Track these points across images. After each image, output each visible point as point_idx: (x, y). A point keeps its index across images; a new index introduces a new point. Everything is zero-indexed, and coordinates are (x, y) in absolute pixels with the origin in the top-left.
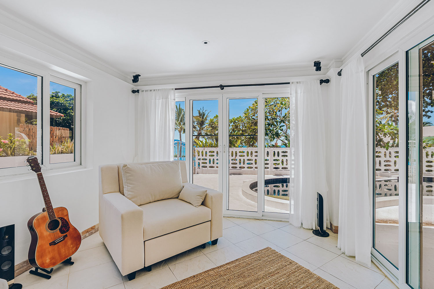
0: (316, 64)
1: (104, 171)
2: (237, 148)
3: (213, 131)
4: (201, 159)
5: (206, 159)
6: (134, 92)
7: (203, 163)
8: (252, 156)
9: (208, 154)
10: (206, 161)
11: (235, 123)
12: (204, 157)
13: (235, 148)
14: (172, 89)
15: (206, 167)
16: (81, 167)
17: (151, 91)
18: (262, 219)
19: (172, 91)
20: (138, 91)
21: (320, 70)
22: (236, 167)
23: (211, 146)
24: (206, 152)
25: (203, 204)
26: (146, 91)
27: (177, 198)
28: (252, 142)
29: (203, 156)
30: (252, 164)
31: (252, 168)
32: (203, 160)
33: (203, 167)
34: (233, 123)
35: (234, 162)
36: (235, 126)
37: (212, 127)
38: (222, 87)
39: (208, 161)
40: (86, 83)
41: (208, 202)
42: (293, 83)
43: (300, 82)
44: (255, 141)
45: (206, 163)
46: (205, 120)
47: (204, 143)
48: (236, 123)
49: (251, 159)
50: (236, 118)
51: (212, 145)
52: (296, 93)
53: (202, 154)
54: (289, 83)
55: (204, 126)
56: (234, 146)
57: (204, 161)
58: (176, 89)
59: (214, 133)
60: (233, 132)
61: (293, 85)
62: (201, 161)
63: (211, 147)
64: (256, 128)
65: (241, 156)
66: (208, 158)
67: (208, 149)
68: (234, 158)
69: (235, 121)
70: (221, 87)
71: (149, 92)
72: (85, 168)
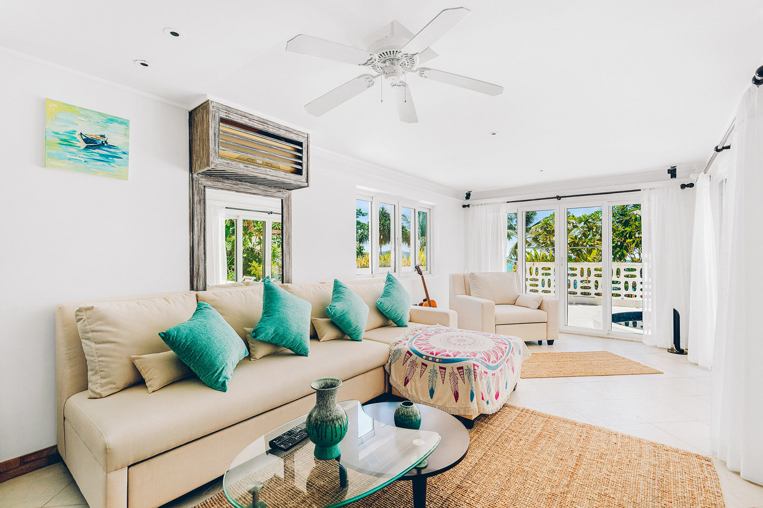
0: (670, 172)
1: (453, 278)
2: (590, 263)
3: (548, 237)
4: (529, 279)
5: (537, 280)
6: (464, 206)
7: (532, 285)
8: (618, 276)
9: (541, 271)
10: (536, 283)
11: (586, 224)
12: (534, 276)
13: (586, 263)
14: (504, 202)
15: (537, 291)
16: (430, 275)
17: (482, 205)
18: (608, 338)
19: (505, 204)
20: (468, 206)
21: (675, 177)
22: (589, 294)
23: (544, 259)
24: (537, 269)
25: (539, 308)
26: (478, 205)
27: (514, 304)
28: (620, 253)
29: (531, 275)
30: (619, 289)
31: (620, 295)
32: (532, 280)
33: (531, 291)
34: (583, 222)
35: (586, 285)
36: (587, 228)
37: (546, 230)
38: (559, 198)
39: (539, 283)
40: (433, 206)
41: (545, 306)
42: (644, 190)
43: (654, 188)
44: (625, 252)
45: (537, 285)
46: (532, 215)
47: (534, 255)
48: (589, 222)
49: (617, 282)
50: (588, 214)
51: (546, 258)
52: (649, 200)
53: (530, 272)
54: (640, 190)
55: (531, 225)
56: (586, 260)
57: (533, 282)
58: (507, 202)
59: (550, 240)
60: (583, 238)
61: (645, 191)
62: (529, 282)
63: (546, 261)
64: (626, 231)
65: (598, 277)
66: (540, 277)
67: (540, 265)
68: (584, 278)
69: (587, 220)
70: (557, 198)
71: (480, 206)
72: (434, 276)
